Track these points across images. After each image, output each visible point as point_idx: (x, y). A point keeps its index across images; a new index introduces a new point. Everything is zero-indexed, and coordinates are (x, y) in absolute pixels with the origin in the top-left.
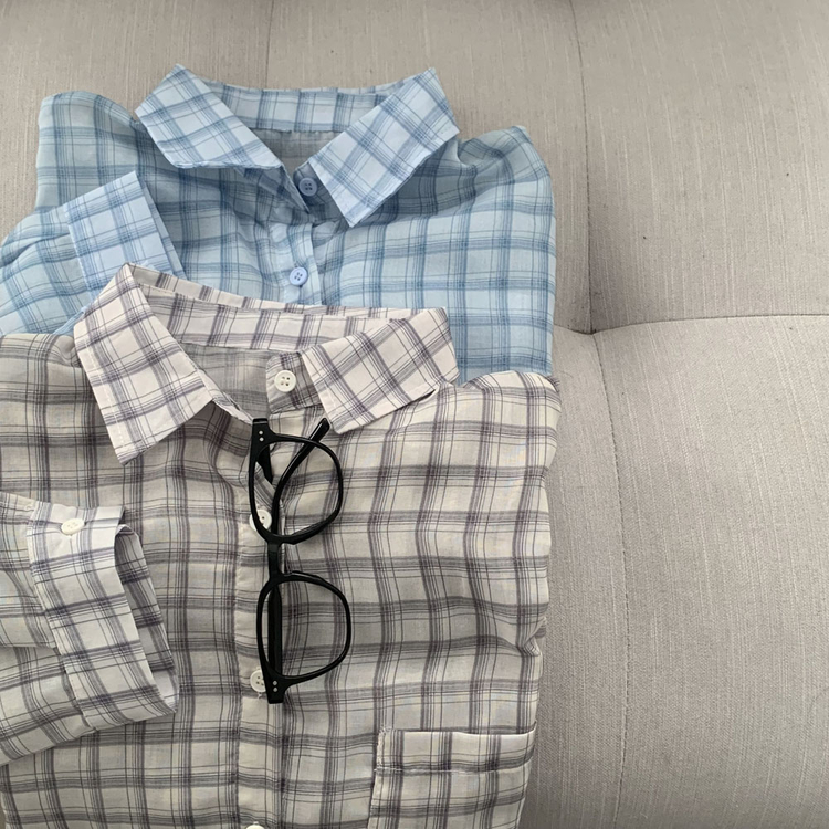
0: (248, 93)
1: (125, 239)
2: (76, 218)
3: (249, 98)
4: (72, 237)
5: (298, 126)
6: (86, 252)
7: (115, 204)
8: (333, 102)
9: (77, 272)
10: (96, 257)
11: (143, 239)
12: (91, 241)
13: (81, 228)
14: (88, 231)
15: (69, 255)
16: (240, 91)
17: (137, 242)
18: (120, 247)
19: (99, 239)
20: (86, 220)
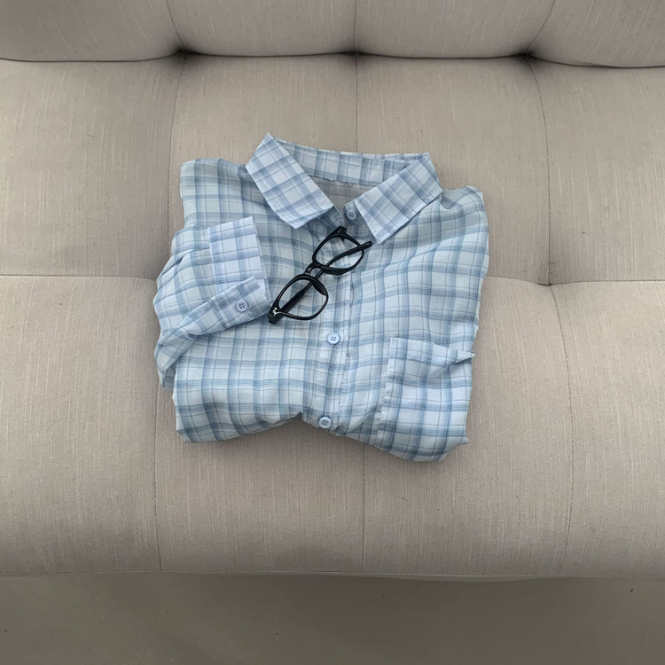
0: (308, 150)
1: (241, 257)
2: (214, 240)
3: (310, 154)
4: (211, 250)
5: (339, 177)
6: (218, 261)
7: (238, 235)
8: (360, 164)
9: (211, 271)
10: (223, 265)
11: (251, 259)
12: (222, 255)
13: (216, 246)
14: (220, 249)
15: (208, 262)
16: (304, 149)
17: (247, 260)
18: (237, 261)
19: (226, 254)
20: (220, 242)
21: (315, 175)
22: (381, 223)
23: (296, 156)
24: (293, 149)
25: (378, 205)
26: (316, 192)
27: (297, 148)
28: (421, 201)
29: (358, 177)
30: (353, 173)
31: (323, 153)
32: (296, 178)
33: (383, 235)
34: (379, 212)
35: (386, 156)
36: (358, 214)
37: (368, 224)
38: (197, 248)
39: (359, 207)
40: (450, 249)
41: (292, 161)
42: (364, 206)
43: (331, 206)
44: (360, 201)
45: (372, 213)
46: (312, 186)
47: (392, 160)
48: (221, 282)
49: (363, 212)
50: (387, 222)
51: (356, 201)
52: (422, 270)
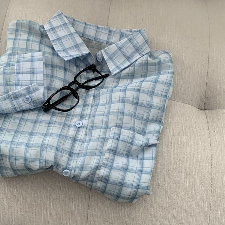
1: (32, 73)
2: (19, 62)
4: (15, 67)
6: (18, 73)
7: (33, 60)
8: (108, 32)
9: (13, 78)
10: (21, 75)
11: (37, 74)
12: (21, 70)
13: (19, 65)
14: (21, 67)
15: (12, 73)
17: (35, 75)
18: (29, 75)
19: (24, 70)
20: (22, 63)
21: (82, 36)
22: (115, 64)
23: (73, 25)
24: (72, 21)
25: (114, 54)
26: (81, 43)
27: (74, 20)
28: (138, 54)
29: (106, 39)
30: (103, 37)
31: (88, 25)
32: (71, 34)
33: (115, 70)
34: (115, 58)
35: (122, 30)
36: (103, 59)
37: (108, 64)
38: (8, 65)
39: (104, 54)
40: (151, 81)
41: (70, 26)
42: (107, 54)
43: (88, 52)
44: (105, 51)
45: (110, 58)
46: (79, 40)
47: (125, 32)
48: (18, 85)
49: (106, 57)
50: (118, 64)
51: (102, 51)
52: (134, 91)
